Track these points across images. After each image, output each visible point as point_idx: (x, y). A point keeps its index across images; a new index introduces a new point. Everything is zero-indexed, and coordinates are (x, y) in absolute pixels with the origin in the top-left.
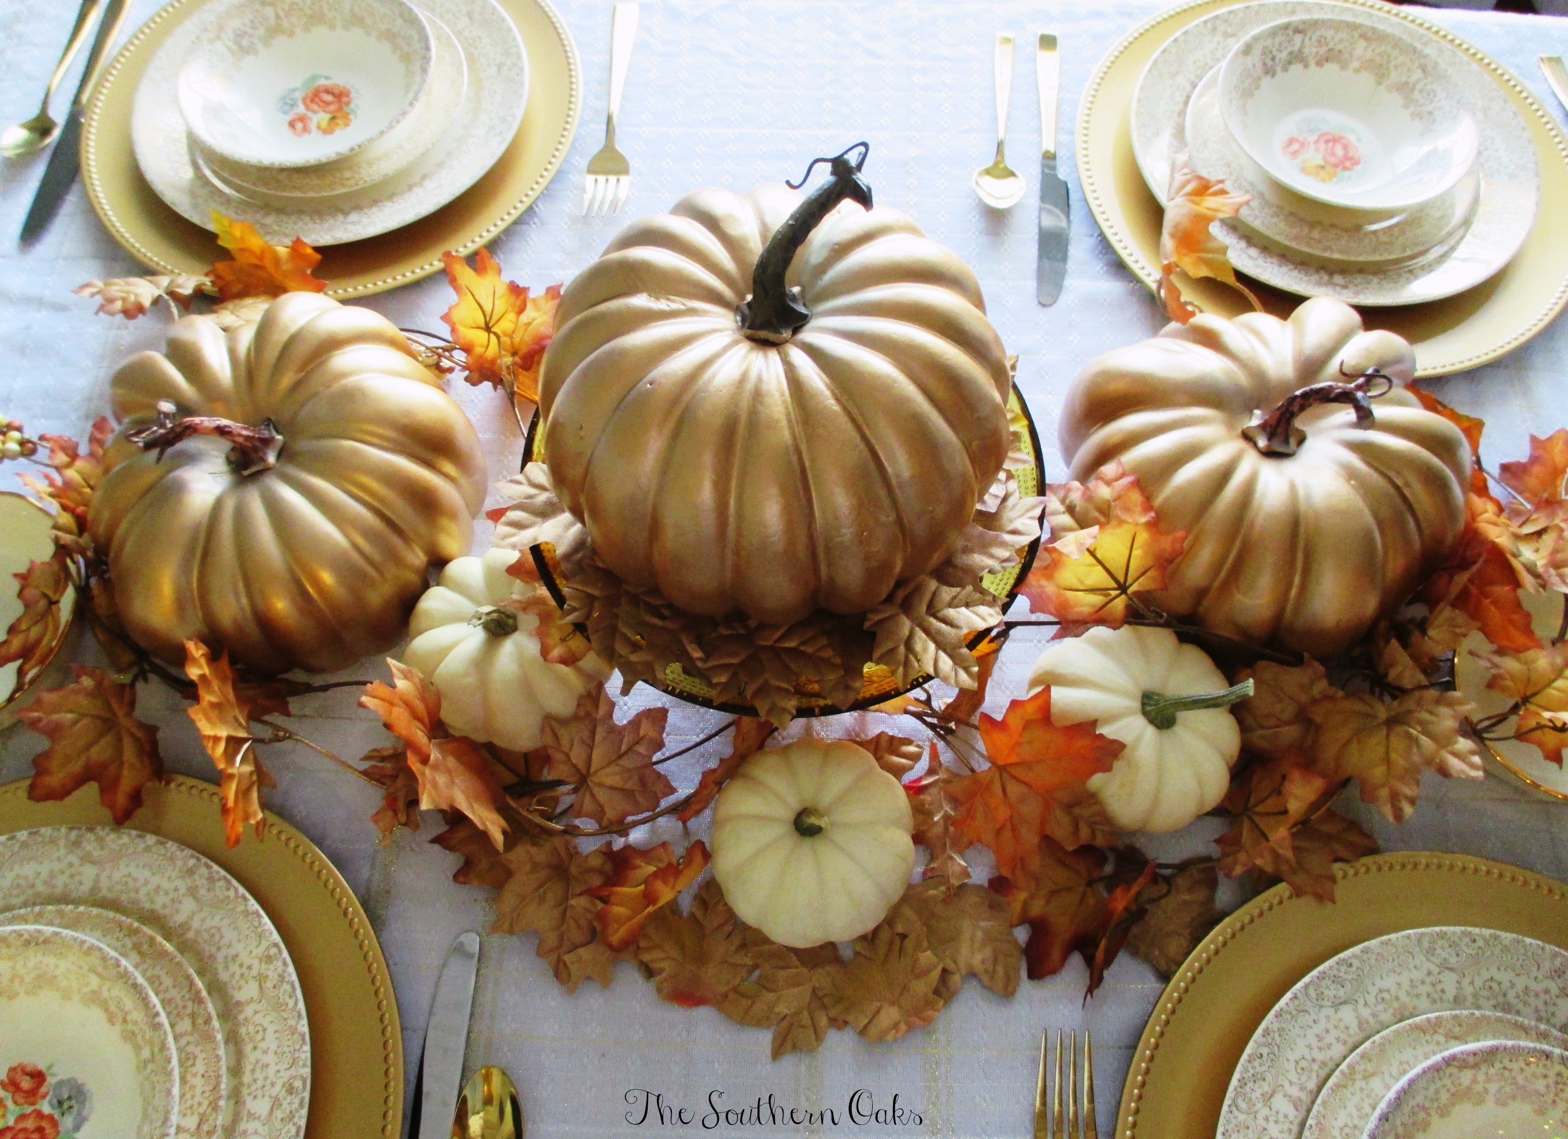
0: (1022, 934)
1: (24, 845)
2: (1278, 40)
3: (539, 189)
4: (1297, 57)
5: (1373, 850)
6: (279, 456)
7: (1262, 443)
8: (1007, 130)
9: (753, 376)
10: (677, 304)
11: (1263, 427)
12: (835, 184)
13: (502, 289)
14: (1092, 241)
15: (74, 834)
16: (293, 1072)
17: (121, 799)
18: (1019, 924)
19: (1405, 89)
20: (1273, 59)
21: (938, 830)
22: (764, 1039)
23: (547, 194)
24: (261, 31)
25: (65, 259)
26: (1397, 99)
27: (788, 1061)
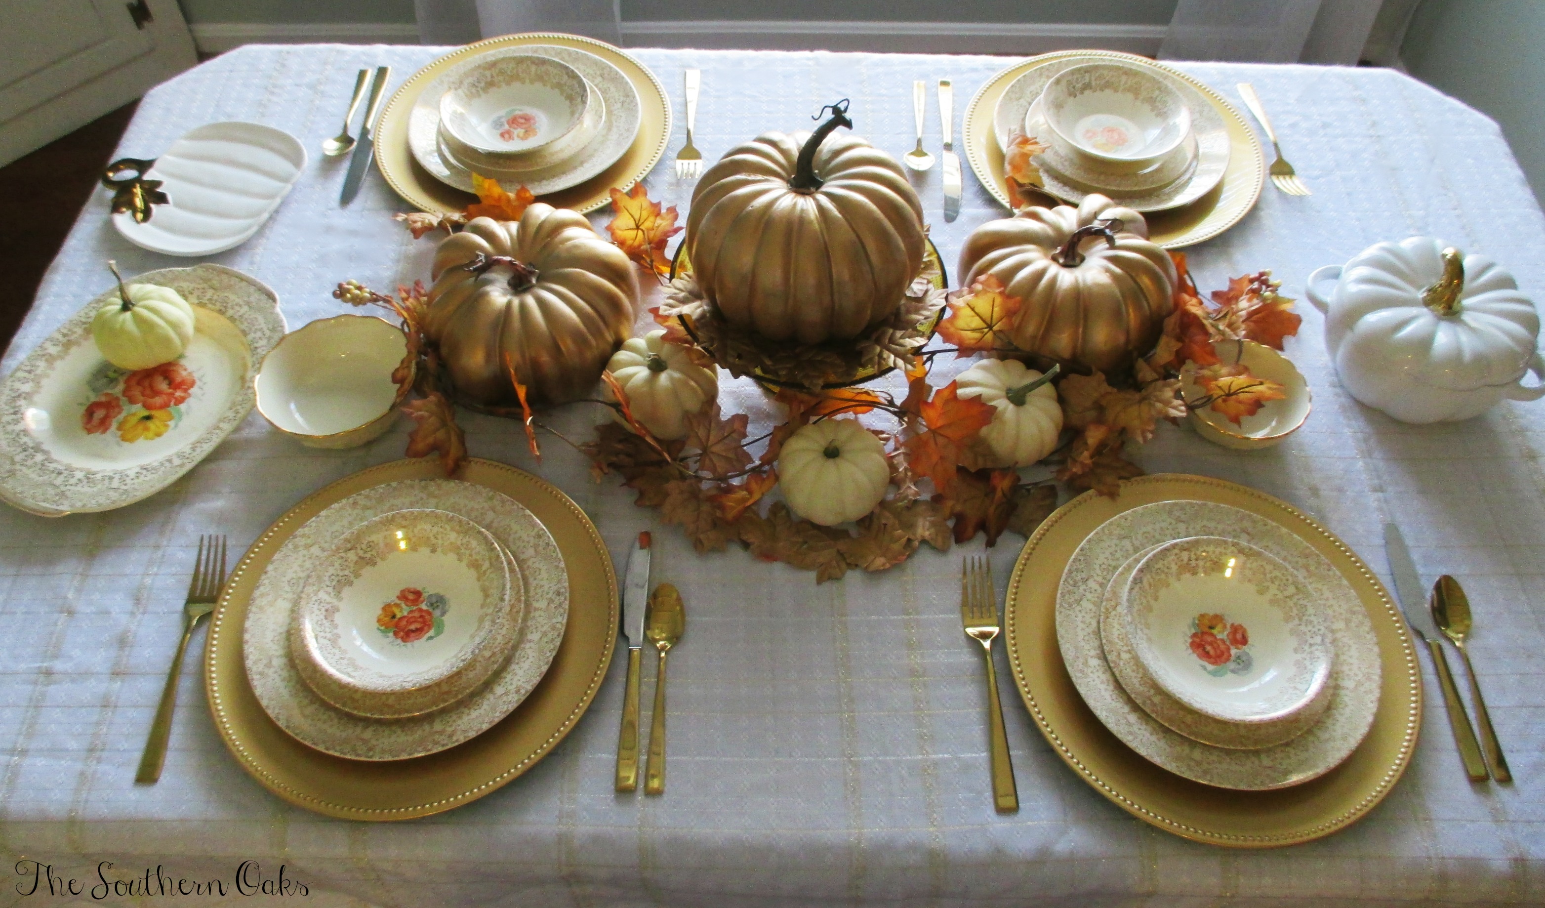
0: (951, 524)
1: (395, 489)
2: (1075, 77)
3: (648, 170)
4: (1087, 86)
5: (1140, 473)
6: (538, 280)
7: (1061, 261)
8: (923, 133)
9: (799, 207)
10: (760, 177)
11: (1061, 253)
12: (833, 119)
13: (645, 205)
14: (975, 189)
15: (423, 483)
16: (559, 585)
17: (451, 463)
18: (949, 518)
19: (1151, 101)
20: (1074, 87)
21: (902, 475)
22: (812, 575)
23: (653, 172)
24: (483, 85)
25: (369, 210)
26: (1147, 107)
27: (826, 586)
